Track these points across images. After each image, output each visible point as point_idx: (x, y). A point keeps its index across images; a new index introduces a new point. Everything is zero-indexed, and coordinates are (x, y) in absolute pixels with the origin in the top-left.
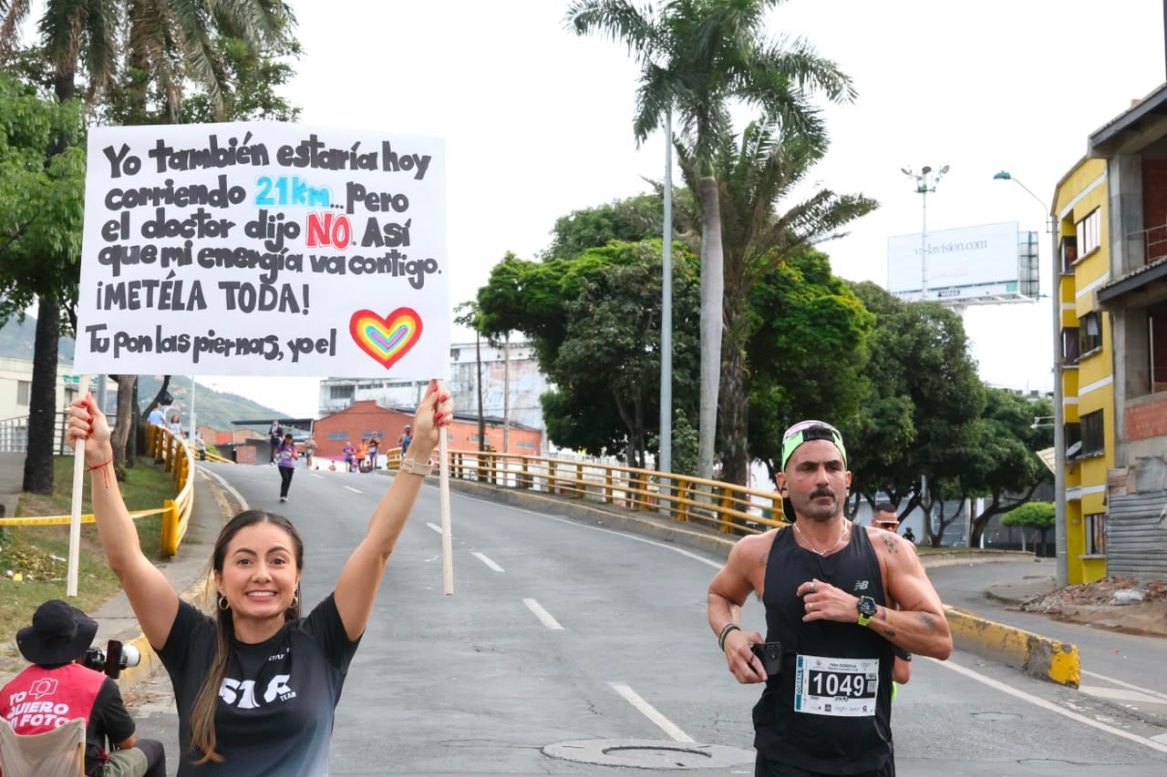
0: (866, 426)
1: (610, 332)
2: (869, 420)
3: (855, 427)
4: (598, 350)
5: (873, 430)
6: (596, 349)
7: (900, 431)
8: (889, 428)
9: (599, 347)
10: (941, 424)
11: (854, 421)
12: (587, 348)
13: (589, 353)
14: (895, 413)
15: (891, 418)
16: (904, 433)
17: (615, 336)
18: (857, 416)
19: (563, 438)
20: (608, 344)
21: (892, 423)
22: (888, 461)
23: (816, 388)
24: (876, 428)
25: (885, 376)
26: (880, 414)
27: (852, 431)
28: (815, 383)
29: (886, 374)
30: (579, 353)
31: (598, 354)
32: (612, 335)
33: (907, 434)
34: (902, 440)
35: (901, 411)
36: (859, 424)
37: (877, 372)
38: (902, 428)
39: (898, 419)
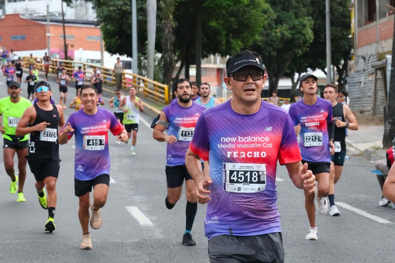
0: (283, 35)
1: (118, 4)
2: (285, 32)
3: (276, 36)
4: (114, 13)
5: (287, 37)
6: (113, 12)
7: (303, 37)
8: (298, 35)
9: (114, 11)
10: (336, 31)
11: (276, 33)
12: (109, 11)
13: (110, 14)
14: (300, 27)
15: (298, 30)
16: (305, 38)
17: (122, 5)
18: (278, 30)
19: (113, 49)
20: (119, 10)
21: (299, 32)
22: (299, 53)
23: (234, 22)
24: (290, 36)
25: (298, 6)
26: (293, 28)
27: (275, 39)
28: (234, 19)
29: (298, 4)
30: (105, 14)
31: (114, 15)
32: (119, 5)
33: (308, 38)
34: (305, 42)
35: (304, 26)
36: (279, 34)
37: (293, 4)
38: (304, 35)
39: (302, 30)
